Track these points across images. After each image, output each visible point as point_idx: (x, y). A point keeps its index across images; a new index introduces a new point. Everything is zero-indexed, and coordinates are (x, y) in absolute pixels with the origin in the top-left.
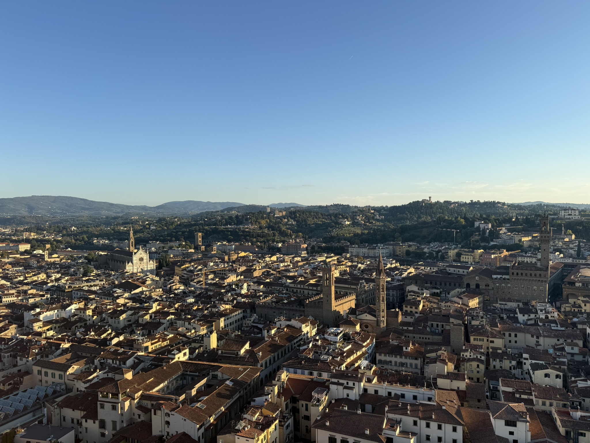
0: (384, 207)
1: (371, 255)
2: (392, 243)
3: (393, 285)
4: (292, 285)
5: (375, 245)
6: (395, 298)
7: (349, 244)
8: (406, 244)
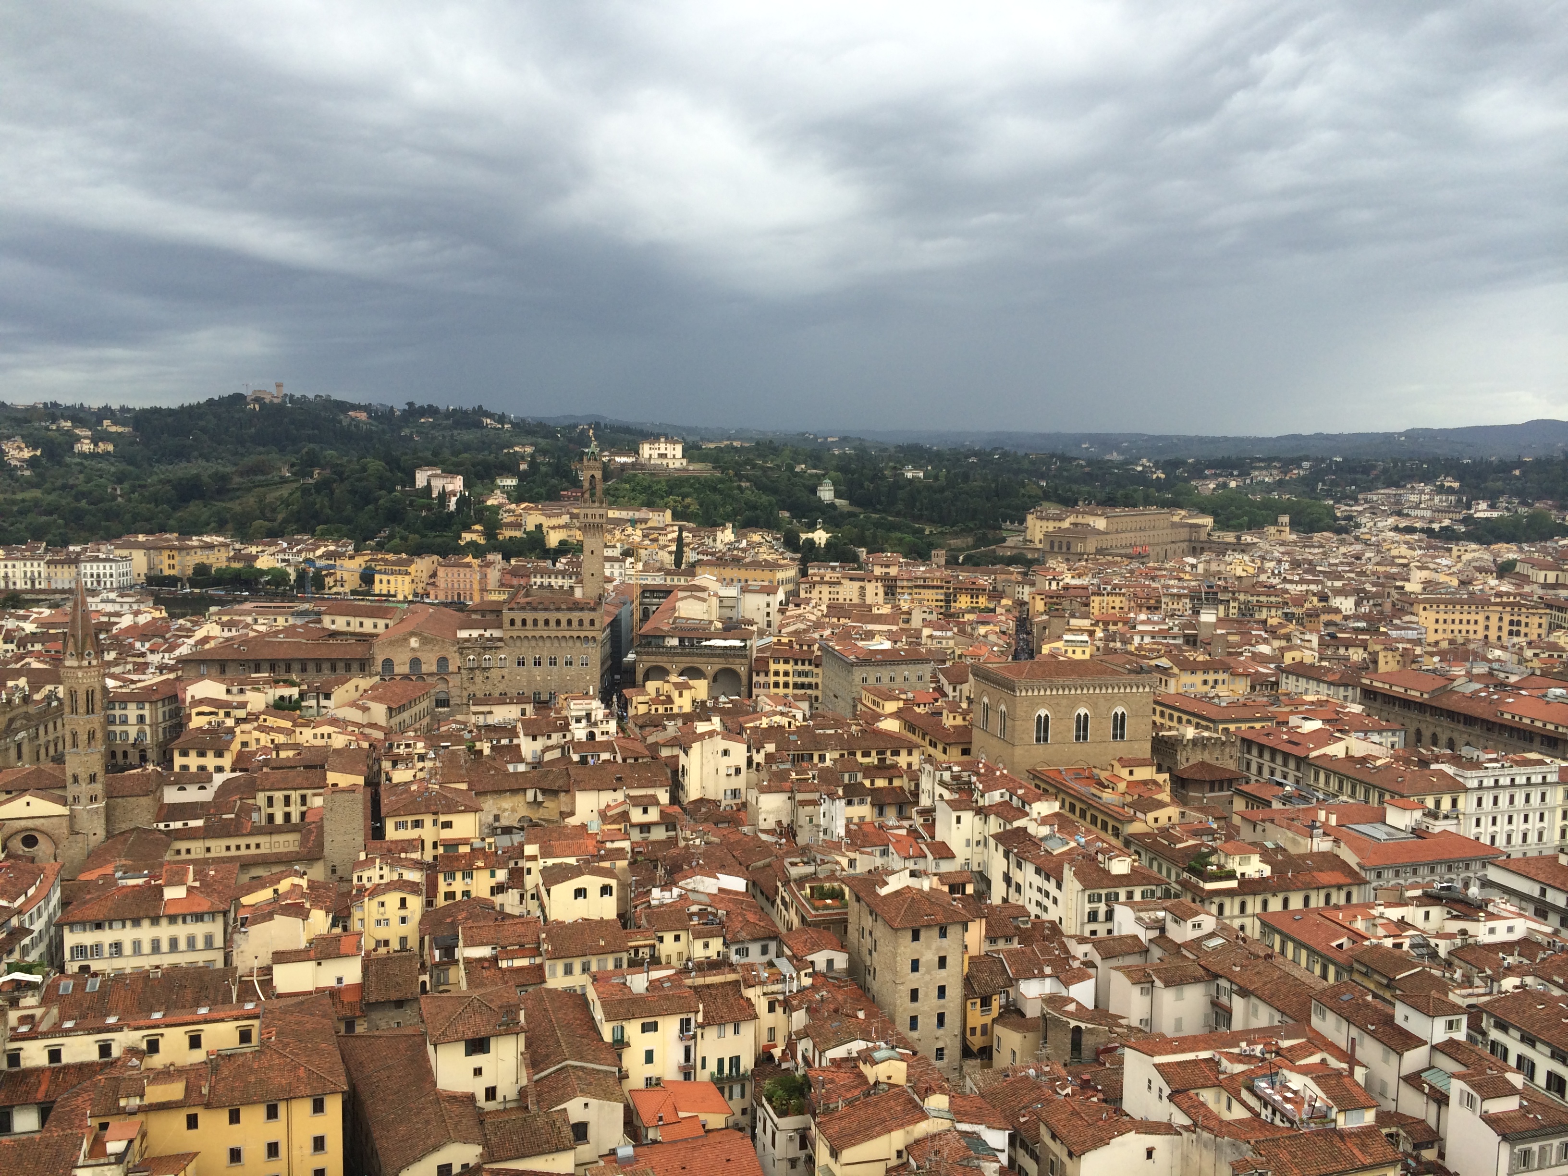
0: (113, 411)
1: (60, 587)
2: (141, 538)
3: (139, 685)
5: (78, 549)
6: (148, 729)
8: (196, 543)
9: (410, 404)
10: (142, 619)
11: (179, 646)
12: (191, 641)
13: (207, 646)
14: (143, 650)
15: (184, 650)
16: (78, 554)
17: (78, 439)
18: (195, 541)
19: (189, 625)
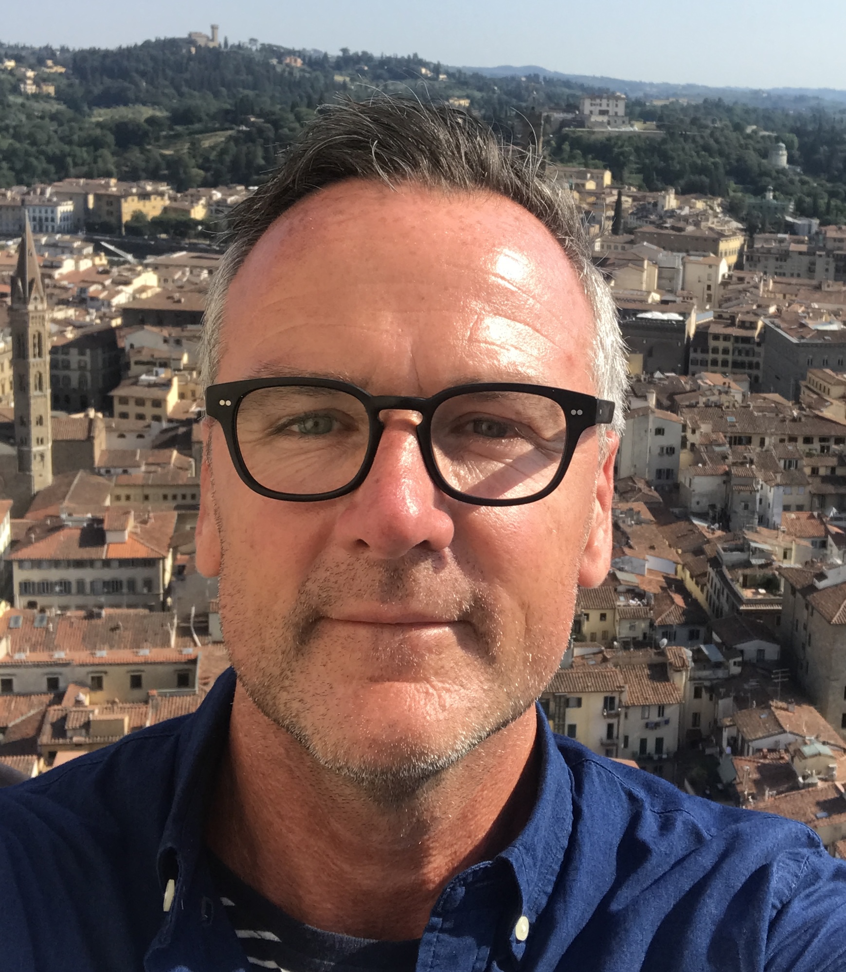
2: (82, 183)
9: (345, 51)
11: (118, 292)
12: (130, 290)
13: (144, 296)
15: (123, 299)
17: (23, 79)
18: (134, 188)
19: (128, 273)
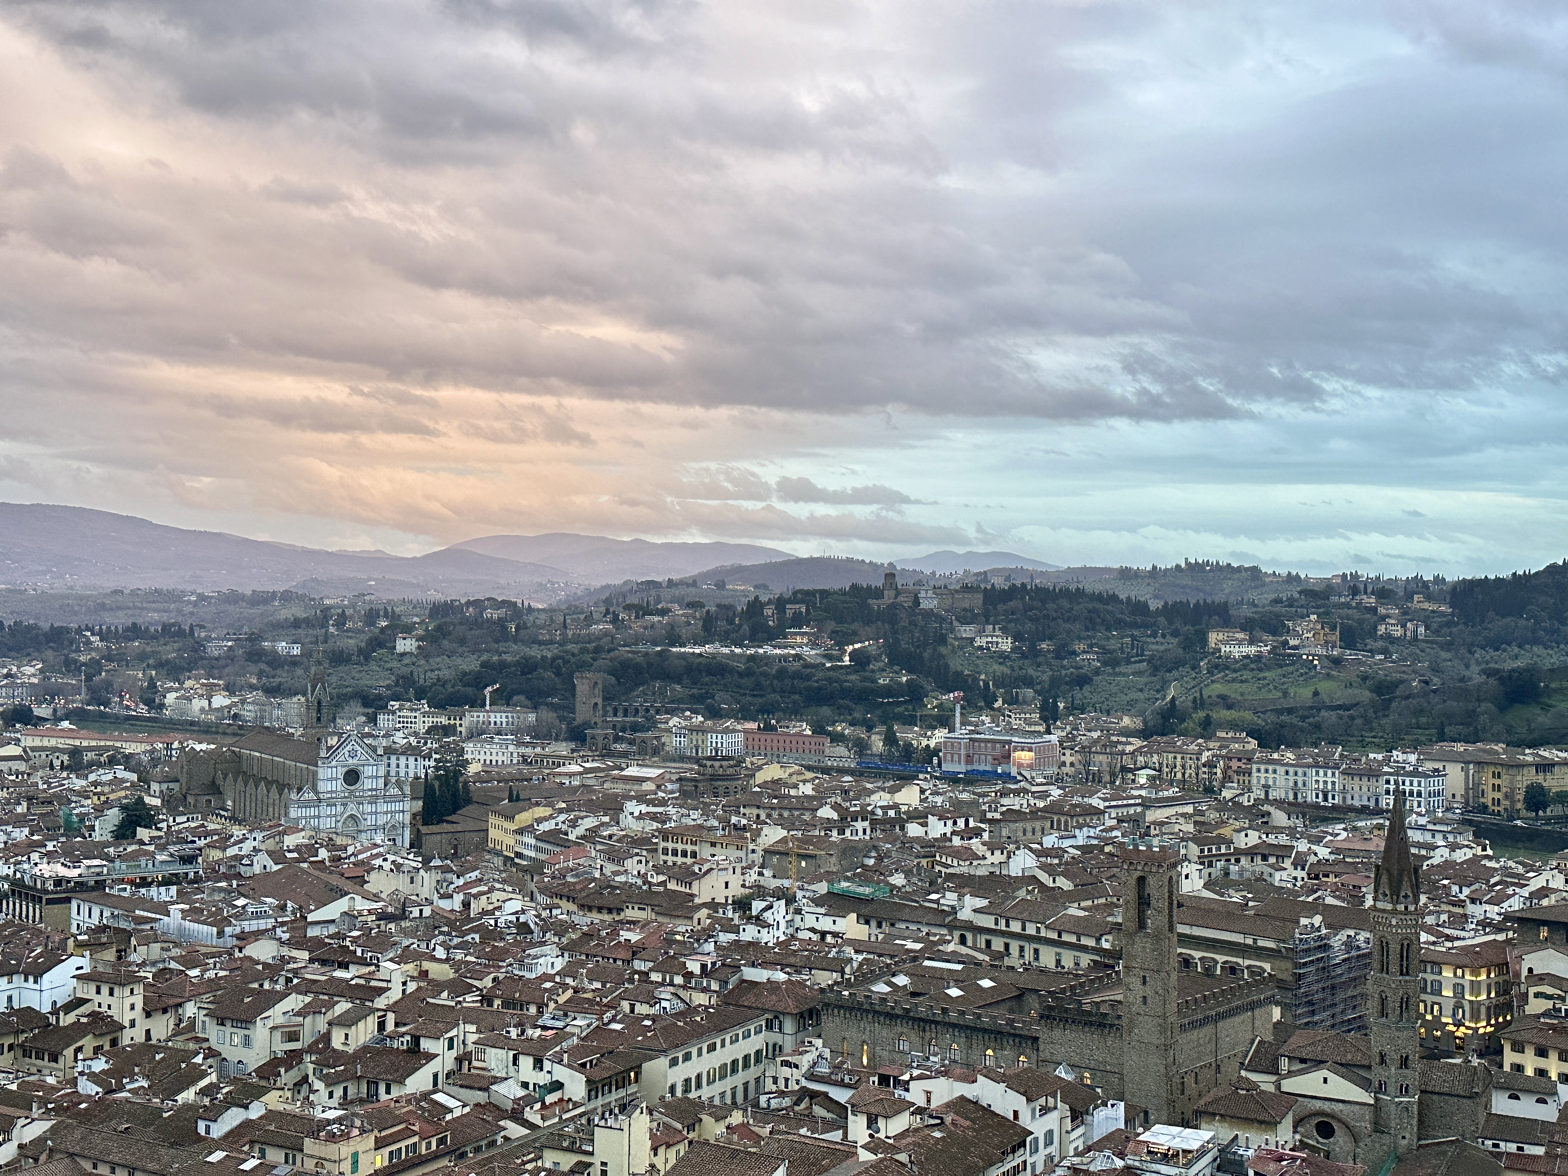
0: (1425, 584)
1: (1357, 803)
2: (1460, 747)
3: (1457, 944)
4: (987, 922)
5: (1380, 757)
7: (1253, 744)
8: (1530, 759)
10: (1461, 856)
11: (1509, 897)
12: (1525, 892)
13: (1545, 902)
14: (1462, 897)
15: (1515, 904)
16: (1380, 764)
17: (1383, 618)
18: (1528, 756)
19: (1521, 870)
